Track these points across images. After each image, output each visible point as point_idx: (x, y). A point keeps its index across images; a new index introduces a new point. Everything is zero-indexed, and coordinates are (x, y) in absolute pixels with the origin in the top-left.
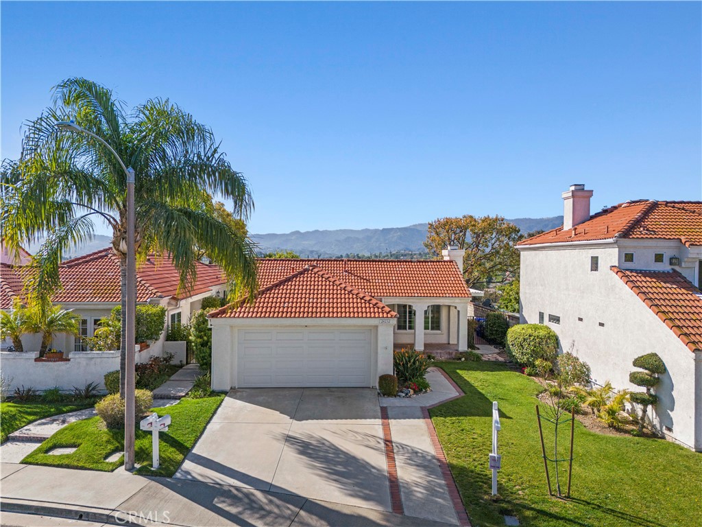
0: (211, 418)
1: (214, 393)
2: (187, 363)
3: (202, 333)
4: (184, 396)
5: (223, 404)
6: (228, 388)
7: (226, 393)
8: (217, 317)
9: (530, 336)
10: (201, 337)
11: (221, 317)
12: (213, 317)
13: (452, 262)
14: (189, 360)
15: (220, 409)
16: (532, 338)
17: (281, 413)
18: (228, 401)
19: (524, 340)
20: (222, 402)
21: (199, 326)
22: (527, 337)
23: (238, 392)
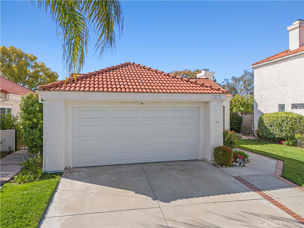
0: (47, 209)
1: (46, 176)
2: (16, 150)
3: (32, 116)
4: (8, 181)
5: (59, 187)
6: (62, 169)
7: (60, 174)
8: (49, 91)
9: (287, 118)
10: (30, 119)
11: (54, 90)
12: (44, 90)
13: (208, 79)
14: (18, 147)
15: (57, 195)
16: (289, 119)
17: (136, 193)
18: (65, 183)
19: (283, 121)
20: (58, 185)
21: (27, 108)
22: (285, 118)
23: (75, 171)
